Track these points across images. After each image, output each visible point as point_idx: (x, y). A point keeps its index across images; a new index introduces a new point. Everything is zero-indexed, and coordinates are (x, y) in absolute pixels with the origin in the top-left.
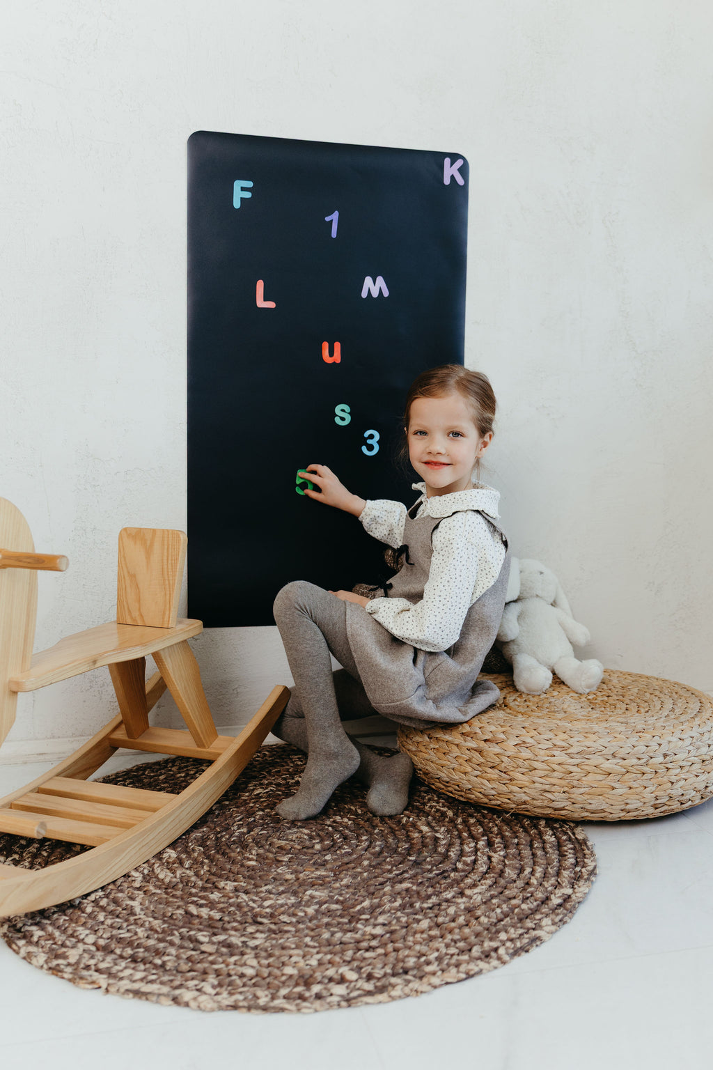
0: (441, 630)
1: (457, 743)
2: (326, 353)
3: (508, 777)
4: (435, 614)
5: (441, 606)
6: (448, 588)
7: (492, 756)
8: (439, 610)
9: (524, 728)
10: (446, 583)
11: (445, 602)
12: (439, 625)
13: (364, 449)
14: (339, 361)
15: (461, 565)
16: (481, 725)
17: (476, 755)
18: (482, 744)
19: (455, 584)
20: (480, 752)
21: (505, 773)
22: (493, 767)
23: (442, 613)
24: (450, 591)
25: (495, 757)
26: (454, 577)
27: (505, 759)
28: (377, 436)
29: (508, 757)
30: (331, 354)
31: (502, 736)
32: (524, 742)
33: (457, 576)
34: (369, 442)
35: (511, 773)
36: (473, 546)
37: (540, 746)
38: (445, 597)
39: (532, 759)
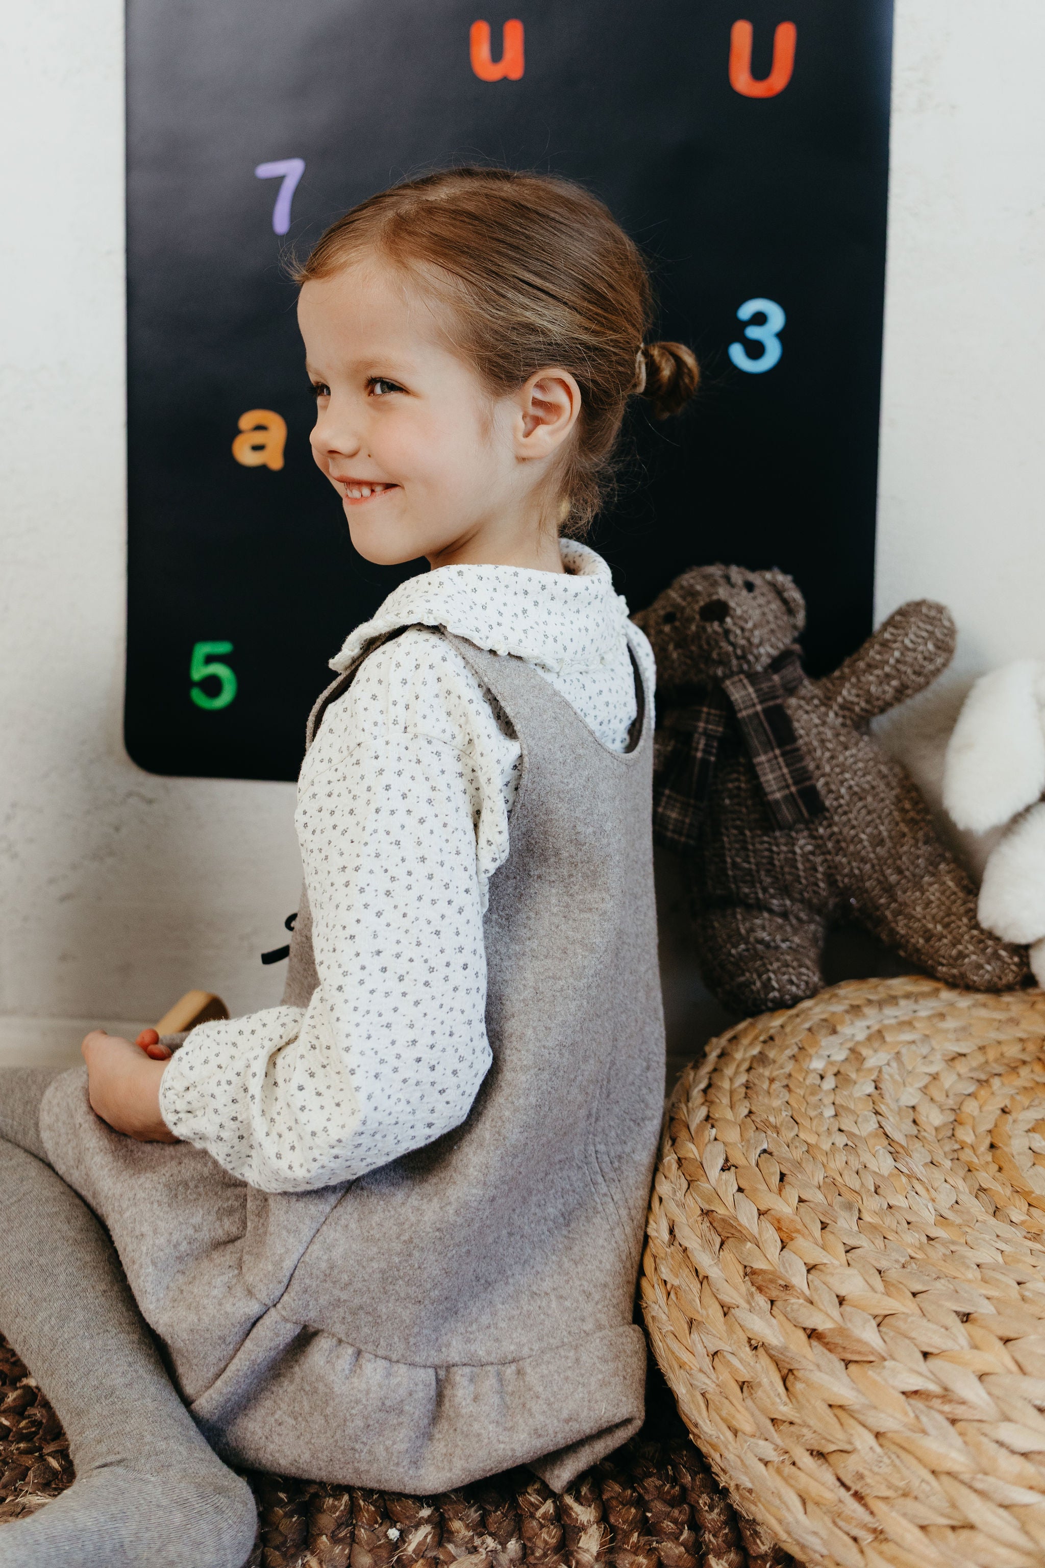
0: (424, 1067)
1: (726, 1299)
2: (481, 51)
3: (867, 1518)
4: (384, 1020)
5: (392, 984)
6: (390, 915)
7: (823, 1408)
8: (392, 1001)
9: (966, 1318)
10: (382, 903)
11: (401, 966)
12: (409, 1054)
13: (737, 353)
14: (516, 73)
15: (411, 821)
16: (817, 1255)
17: (770, 1379)
18: (798, 1345)
19: (414, 893)
20: (787, 1376)
21: (858, 1496)
22: (820, 1455)
23: (405, 1006)
24: (406, 923)
25: (828, 1414)
26: (400, 872)
27: (864, 1441)
28: (777, 317)
29: (877, 1435)
30: (497, 54)
31: (869, 1335)
32: (946, 1395)
33: (412, 864)
34: (753, 332)
35: (880, 1507)
36: (437, 746)
37: (1005, 1432)
38: (397, 949)
39: (966, 1477)
